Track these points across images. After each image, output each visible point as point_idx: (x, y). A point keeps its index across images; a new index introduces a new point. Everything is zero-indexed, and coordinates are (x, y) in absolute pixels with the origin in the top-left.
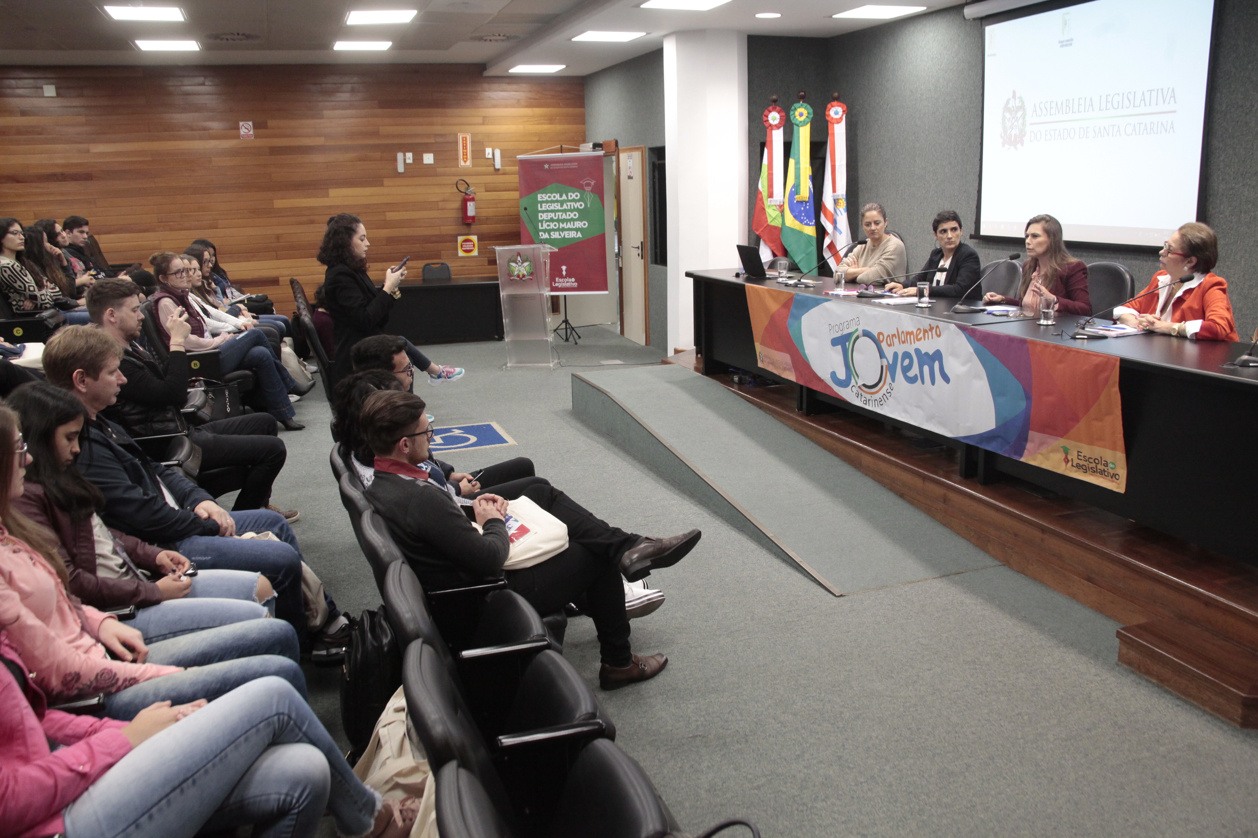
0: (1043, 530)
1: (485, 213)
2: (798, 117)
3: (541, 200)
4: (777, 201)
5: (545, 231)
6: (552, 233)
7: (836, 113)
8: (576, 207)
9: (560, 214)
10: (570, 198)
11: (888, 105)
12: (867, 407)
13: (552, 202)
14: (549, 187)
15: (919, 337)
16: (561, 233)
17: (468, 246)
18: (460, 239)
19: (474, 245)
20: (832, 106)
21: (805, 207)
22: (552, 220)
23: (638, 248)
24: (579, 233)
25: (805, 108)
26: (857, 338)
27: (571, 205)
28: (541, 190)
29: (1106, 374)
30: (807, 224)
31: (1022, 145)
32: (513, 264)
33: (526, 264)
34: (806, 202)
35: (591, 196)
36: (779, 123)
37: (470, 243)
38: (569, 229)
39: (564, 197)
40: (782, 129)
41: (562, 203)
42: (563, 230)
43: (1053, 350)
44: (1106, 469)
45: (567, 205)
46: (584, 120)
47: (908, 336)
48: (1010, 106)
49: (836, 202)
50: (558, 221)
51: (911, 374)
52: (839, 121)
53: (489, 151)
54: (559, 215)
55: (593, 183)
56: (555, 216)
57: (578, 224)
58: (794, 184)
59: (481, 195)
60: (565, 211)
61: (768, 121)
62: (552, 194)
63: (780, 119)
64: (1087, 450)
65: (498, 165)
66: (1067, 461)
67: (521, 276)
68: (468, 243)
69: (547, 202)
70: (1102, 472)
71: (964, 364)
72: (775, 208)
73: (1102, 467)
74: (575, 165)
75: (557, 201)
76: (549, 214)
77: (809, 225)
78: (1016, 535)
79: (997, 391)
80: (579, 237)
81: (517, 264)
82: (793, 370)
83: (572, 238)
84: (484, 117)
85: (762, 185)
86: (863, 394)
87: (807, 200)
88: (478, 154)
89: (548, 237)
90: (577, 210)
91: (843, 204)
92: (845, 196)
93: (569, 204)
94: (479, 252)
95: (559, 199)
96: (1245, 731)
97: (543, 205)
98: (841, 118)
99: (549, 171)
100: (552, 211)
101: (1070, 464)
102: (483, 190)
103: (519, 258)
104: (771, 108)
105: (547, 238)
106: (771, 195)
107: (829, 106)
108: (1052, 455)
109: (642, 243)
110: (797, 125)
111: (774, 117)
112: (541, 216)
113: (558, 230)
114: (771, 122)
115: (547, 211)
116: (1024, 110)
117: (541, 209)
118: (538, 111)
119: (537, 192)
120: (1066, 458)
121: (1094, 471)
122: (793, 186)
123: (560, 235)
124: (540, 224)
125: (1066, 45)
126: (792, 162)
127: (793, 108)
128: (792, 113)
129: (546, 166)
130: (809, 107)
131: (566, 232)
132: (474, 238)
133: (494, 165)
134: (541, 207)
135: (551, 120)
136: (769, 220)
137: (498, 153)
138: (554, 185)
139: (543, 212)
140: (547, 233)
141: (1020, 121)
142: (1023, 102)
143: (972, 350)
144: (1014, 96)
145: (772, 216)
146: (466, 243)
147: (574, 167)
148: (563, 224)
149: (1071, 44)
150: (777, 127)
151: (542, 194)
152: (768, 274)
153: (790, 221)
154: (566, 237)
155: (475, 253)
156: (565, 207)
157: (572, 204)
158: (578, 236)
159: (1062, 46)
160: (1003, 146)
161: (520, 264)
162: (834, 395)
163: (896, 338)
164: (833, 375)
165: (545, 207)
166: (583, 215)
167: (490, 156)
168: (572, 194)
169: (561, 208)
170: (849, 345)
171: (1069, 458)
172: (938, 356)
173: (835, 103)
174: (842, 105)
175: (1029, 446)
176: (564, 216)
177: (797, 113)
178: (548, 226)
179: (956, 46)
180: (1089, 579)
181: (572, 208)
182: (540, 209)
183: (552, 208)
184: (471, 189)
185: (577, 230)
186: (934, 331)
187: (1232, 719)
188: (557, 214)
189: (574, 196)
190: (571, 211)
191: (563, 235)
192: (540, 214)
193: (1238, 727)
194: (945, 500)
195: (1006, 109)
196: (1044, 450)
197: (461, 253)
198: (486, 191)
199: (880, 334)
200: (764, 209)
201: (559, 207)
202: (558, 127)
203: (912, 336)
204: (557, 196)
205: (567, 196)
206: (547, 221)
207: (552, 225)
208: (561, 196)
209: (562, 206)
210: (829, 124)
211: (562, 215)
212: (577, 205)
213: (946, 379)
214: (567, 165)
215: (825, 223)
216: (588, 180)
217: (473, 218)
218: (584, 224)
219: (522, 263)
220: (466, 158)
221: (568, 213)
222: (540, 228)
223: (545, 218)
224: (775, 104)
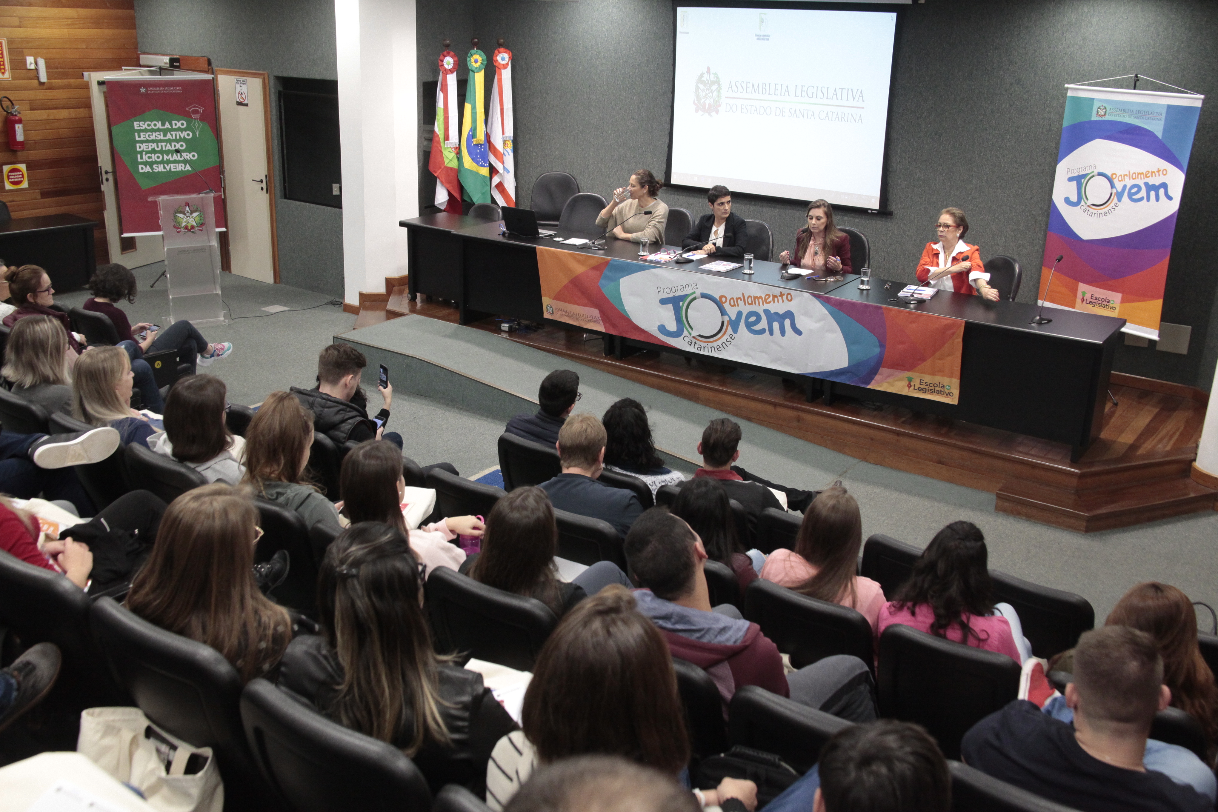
0: (898, 434)
1: (36, 136)
2: (473, 64)
3: (139, 128)
4: (452, 143)
5: (145, 164)
6: (154, 166)
7: (503, 59)
8: (182, 137)
9: (164, 144)
10: (174, 127)
11: (555, 55)
12: (702, 352)
13: (153, 131)
14: (148, 114)
15: (768, 301)
16: (166, 165)
17: (16, 177)
18: (6, 168)
19: (23, 175)
20: (499, 52)
21: (480, 150)
22: (154, 151)
23: (262, 181)
24: (188, 165)
25: (480, 55)
26: (695, 299)
27: (176, 135)
28: (138, 117)
29: (952, 331)
30: (482, 166)
31: (717, 113)
32: (181, 215)
33: (195, 215)
34: (481, 145)
35: (199, 125)
36: (453, 68)
37: (19, 173)
38: (175, 162)
39: (167, 125)
40: (455, 73)
41: (165, 132)
42: (168, 162)
43: (907, 314)
44: (942, 390)
45: (172, 135)
46: (135, 25)
47: (757, 300)
48: (704, 78)
49: (504, 142)
50: (162, 152)
51: (757, 327)
52: (505, 67)
53: (30, 60)
54: (162, 146)
55: (201, 110)
56: (158, 147)
57: (187, 156)
58: (472, 128)
59: (27, 115)
60: (170, 141)
61: (443, 65)
62: (151, 122)
63: (454, 64)
64: (928, 378)
65: (43, 78)
66: (909, 386)
67: (189, 228)
68: (16, 173)
69: (146, 131)
70: (939, 392)
71: (817, 321)
72: (450, 150)
73: (939, 389)
74: (178, 90)
75: (159, 130)
76: (150, 144)
77: (484, 166)
78: (872, 439)
79: (850, 340)
80: (188, 170)
81: (185, 214)
82: (601, 322)
83: (179, 171)
84: (20, 18)
85: (438, 128)
86: (697, 342)
87: (483, 143)
88: (18, 64)
89: (151, 171)
90: (184, 140)
91: (510, 145)
92: (512, 138)
93: (173, 133)
94: (29, 184)
95: (161, 127)
96: (1088, 534)
97: (142, 134)
98: (507, 64)
99: (146, 95)
100: (153, 141)
101: (912, 388)
102: (28, 107)
103: (187, 209)
104: (445, 53)
105: (149, 172)
106: (447, 138)
107: (496, 52)
108: (897, 383)
109: (266, 176)
110: (473, 71)
111: (449, 62)
112: (140, 147)
113: (162, 162)
114: (446, 66)
115: (147, 141)
116: (719, 85)
117: (139, 139)
118: (84, 12)
119: (133, 119)
120: (910, 383)
121: (932, 392)
122: (471, 130)
123: (165, 168)
124: (139, 156)
125: (763, 39)
126: (468, 107)
127: (469, 54)
128: (468, 59)
129: (143, 90)
130: (482, 53)
131: (172, 165)
132: (23, 167)
133: (38, 78)
134: (139, 137)
135: (97, 23)
136: (446, 161)
137: (42, 63)
138: (153, 112)
139: (142, 142)
140: (148, 167)
141: (715, 93)
142: (718, 78)
143: (827, 312)
144: (709, 70)
145: (449, 159)
146: (13, 174)
147: (178, 91)
148: (168, 155)
149: (768, 39)
150: (451, 71)
151: (140, 121)
152: (542, 234)
153: (468, 162)
154: (173, 170)
155: (25, 185)
156: (169, 136)
157: (177, 133)
158: (186, 170)
159: (758, 39)
160: (697, 111)
161: (188, 214)
162: (659, 343)
163: (741, 300)
164: (662, 329)
165: (143, 136)
166: (191, 146)
167: (33, 67)
168: (177, 122)
169: (165, 138)
170: (683, 305)
171: (912, 384)
172: (789, 315)
173: (502, 49)
174: (508, 51)
175: (877, 377)
176: (169, 147)
177: (473, 60)
178: (149, 158)
179: (640, 16)
180: (940, 462)
181: (178, 138)
182: (137, 139)
183: (153, 137)
184: (16, 107)
185: (185, 162)
186: (784, 297)
187: (1079, 530)
188: (160, 144)
189: (179, 124)
190: (177, 141)
191: (168, 168)
192: (138, 145)
193: (1084, 533)
194: (799, 420)
195: (700, 80)
196: (890, 380)
197: (8, 186)
198: (32, 109)
199: (721, 297)
200: (441, 152)
201: (161, 137)
202: (108, 32)
203: (760, 300)
204: (159, 125)
205: (171, 125)
206: (147, 152)
207: (154, 157)
208: (163, 125)
209: (165, 135)
210: (497, 69)
211: (166, 146)
212: (184, 134)
213: (799, 333)
214: (168, 90)
215: (496, 163)
216: (194, 107)
217: (22, 143)
218: (194, 156)
219: (191, 214)
220: (4, 69)
221: (173, 144)
222: (139, 160)
223: (145, 150)
224: (446, 49)
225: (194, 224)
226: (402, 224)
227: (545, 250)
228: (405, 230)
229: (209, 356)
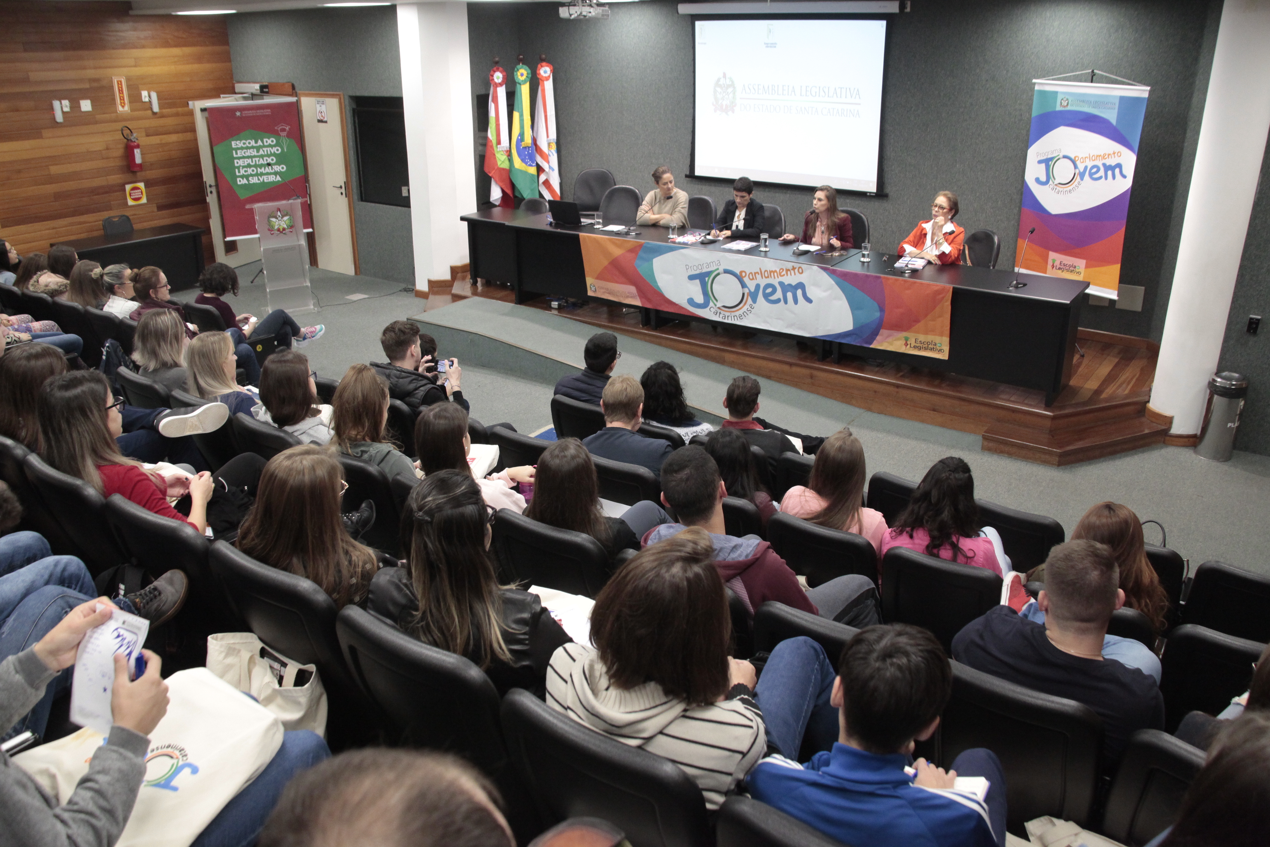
0: (898, 386)
1: (151, 158)
2: (520, 77)
3: (236, 147)
4: (503, 147)
5: (242, 177)
6: (250, 179)
7: (545, 72)
8: (273, 152)
9: (257, 159)
10: (265, 144)
11: (591, 67)
12: (726, 321)
13: (247, 148)
14: (242, 134)
15: (782, 274)
16: (260, 177)
17: (136, 194)
18: (128, 187)
19: (142, 192)
20: (542, 66)
21: (528, 152)
22: (249, 166)
23: (341, 187)
24: (278, 176)
25: (526, 70)
26: (718, 274)
27: (267, 151)
28: (235, 138)
29: (941, 296)
30: (530, 165)
31: (733, 112)
32: (274, 220)
33: (286, 218)
34: (529, 147)
35: (286, 141)
36: (503, 81)
37: (138, 191)
38: (268, 174)
39: (260, 143)
40: (504, 86)
41: (258, 149)
42: (262, 174)
43: (902, 282)
44: (935, 347)
45: (264, 151)
46: (230, 58)
47: (772, 274)
48: (721, 82)
49: (549, 145)
50: (256, 166)
51: (773, 298)
52: (547, 79)
53: (144, 94)
54: (256, 161)
55: (287, 128)
56: (252, 162)
57: (277, 168)
58: (520, 133)
59: (143, 140)
60: (262, 157)
61: (493, 79)
62: (246, 140)
63: (503, 78)
64: (922, 338)
65: (156, 108)
66: (906, 344)
67: (281, 230)
68: (136, 191)
69: (242, 148)
70: (932, 349)
71: (825, 291)
72: (502, 153)
73: (932, 347)
74: (268, 112)
75: (253, 147)
76: (246, 160)
77: (531, 166)
78: (875, 392)
79: (854, 306)
80: (279, 181)
81: (277, 218)
82: (638, 298)
83: (271, 182)
84: (135, 59)
85: (491, 134)
86: (722, 312)
87: (530, 145)
88: (135, 98)
89: (247, 183)
90: (274, 155)
91: (554, 146)
92: (555, 141)
93: (265, 149)
94: (148, 200)
95: (254, 145)
96: (1060, 467)
97: (238, 151)
98: (549, 76)
99: (241, 118)
100: (248, 157)
101: (909, 346)
102: (144, 134)
103: (279, 213)
104: (495, 69)
105: (245, 184)
106: (499, 142)
107: (539, 66)
108: (895, 342)
109: (345, 182)
110: (520, 84)
111: (498, 77)
112: (237, 163)
113: (257, 175)
114: (496, 80)
115: (244, 157)
116: (734, 88)
117: (237, 156)
118: (187, 50)
119: (230, 139)
120: (906, 342)
121: (926, 349)
122: (520, 135)
123: (259, 179)
124: (237, 170)
125: (771, 47)
126: (516, 115)
127: (516, 69)
128: (515, 73)
129: (238, 114)
130: (527, 68)
131: (265, 177)
132: (141, 185)
133: (151, 109)
134: (237, 154)
135: (199, 59)
136: (499, 163)
137: (154, 96)
138: (247, 133)
139: (239, 158)
140: (245, 179)
141: (731, 95)
142: (733, 82)
143: (833, 283)
144: (724, 75)
145: (501, 161)
146: (134, 191)
147: (267, 113)
148: (261, 168)
149: (775, 47)
150: (501, 85)
151: (236, 140)
152: (584, 222)
153: (518, 163)
154: (265, 181)
155: (144, 200)
156: (261, 152)
157: (268, 149)
158: (277, 180)
159: (767, 47)
160: (715, 111)
161: (280, 218)
162: (689, 315)
163: (759, 274)
164: (691, 301)
165: (240, 153)
166: (281, 159)
167: (147, 100)
168: (267, 140)
169: (258, 154)
170: (709, 280)
171: (909, 343)
172: (801, 286)
173: (544, 64)
174: (549, 65)
175: (878, 338)
176: (261, 162)
177: (519, 74)
178: (246, 171)
179: (664, 30)
180: (934, 410)
181: (269, 153)
182: (235, 156)
183: (248, 154)
184: (135, 135)
185: (276, 173)
186: (796, 271)
187: (1053, 464)
188: (254, 160)
189: (269, 141)
190: (268, 156)
191: (262, 180)
192: (236, 161)
193: (1056, 467)
194: (812, 377)
195: (717, 84)
196: (890, 340)
197: (131, 202)
198: (147, 135)
199: (741, 272)
200: (494, 155)
201: (255, 153)
202: (207, 66)
203: (775, 274)
204: (253, 143)
205: (263, 142)
206: (244, 167)
207: (250, 171)
208: (256, 142)
209: (258, 151)
210: (540, 81)
211: (259, 161)
212: (274, 150)
213: (809, 301)
214: (260, 112)
215: (542, 163)
216: (282, 126)
217: (140, 165)
218: (283, 168)
219: (282, 218)
220: (124, 103)
221: (265, 159)
222: (237, 174)
223: (242, 165)
224: (496, 65)
225: (285, 226)
226: (463, 219)
227: (588, 236)
228: (466, 223)
229: (302, 339)
